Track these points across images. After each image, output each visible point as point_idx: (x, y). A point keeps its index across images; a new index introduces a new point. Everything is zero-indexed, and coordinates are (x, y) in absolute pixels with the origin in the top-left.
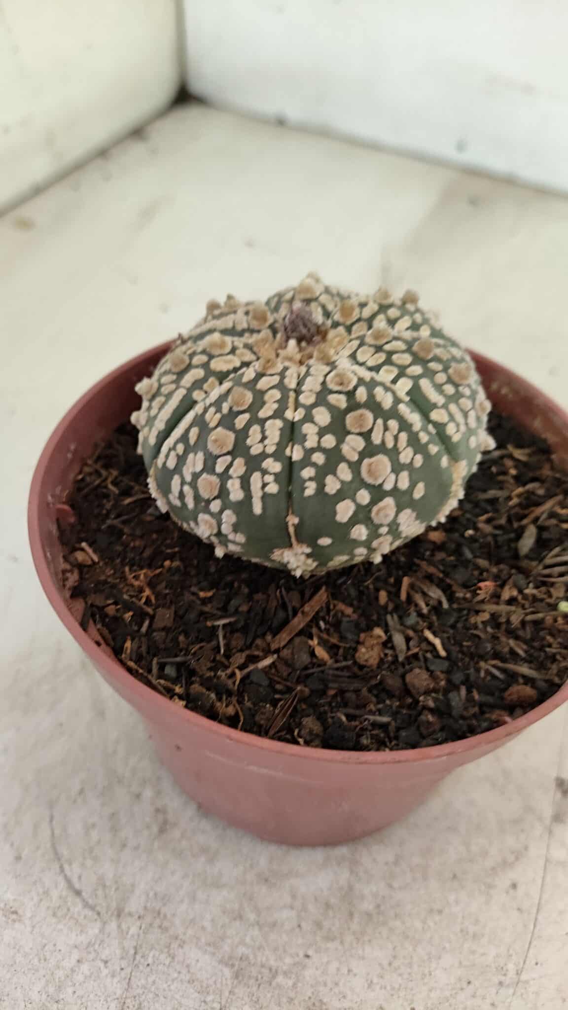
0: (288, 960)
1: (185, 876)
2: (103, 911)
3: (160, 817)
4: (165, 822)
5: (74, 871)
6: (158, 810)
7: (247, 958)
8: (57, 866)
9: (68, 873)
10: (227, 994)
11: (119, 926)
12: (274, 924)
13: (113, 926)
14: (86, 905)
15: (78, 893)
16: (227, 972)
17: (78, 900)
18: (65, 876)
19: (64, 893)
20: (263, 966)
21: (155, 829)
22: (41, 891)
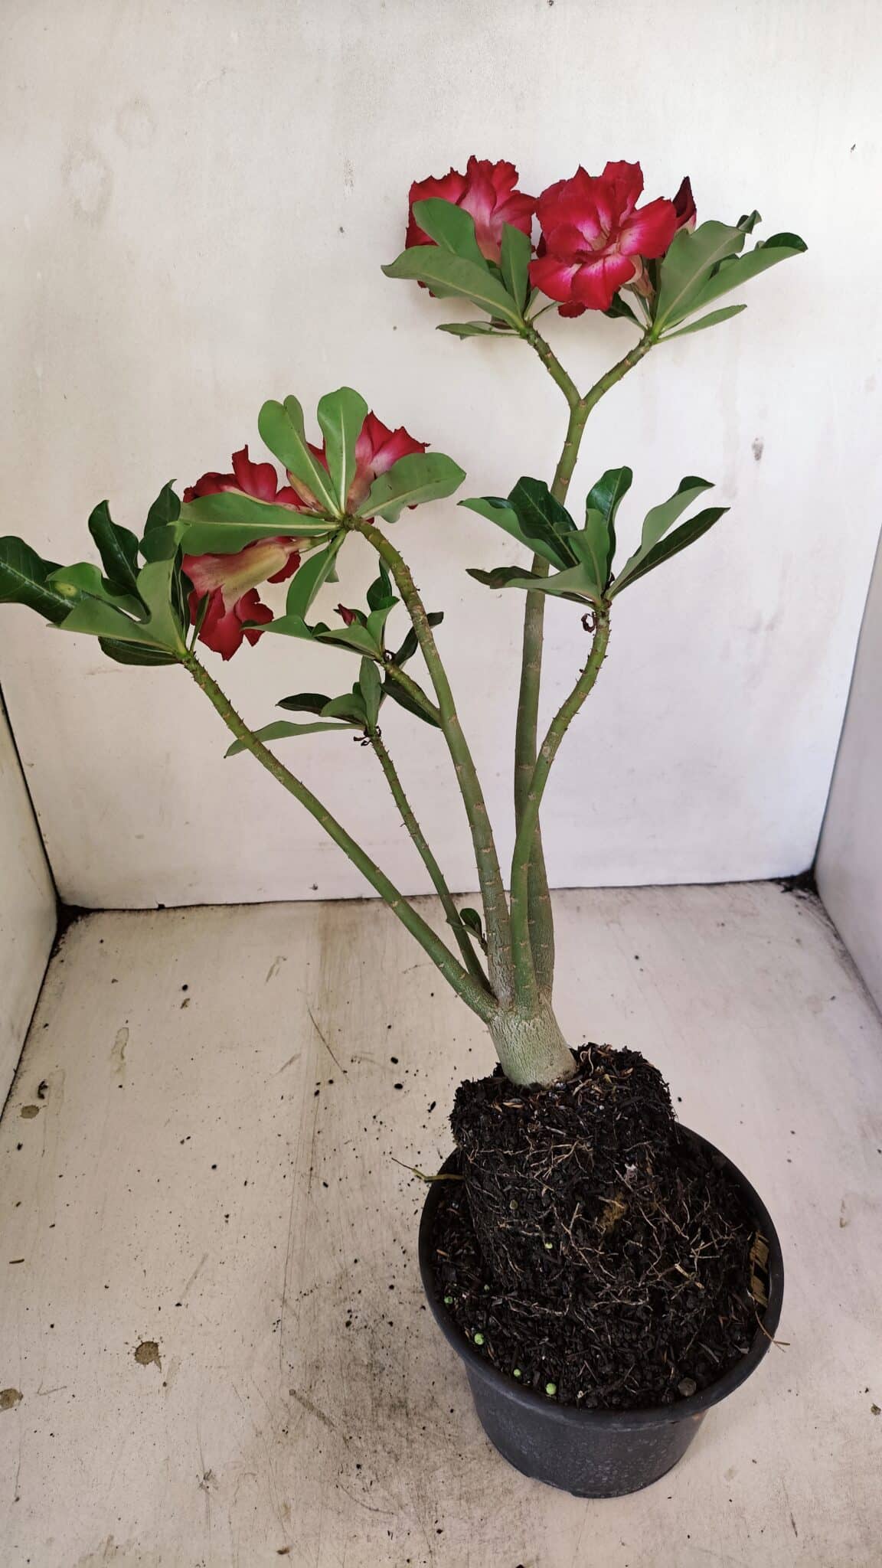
0: (485, 1482)
1: (420, 1473)
2: (394, 1511)
3: (392, 1455)
4: (396, 1455)
5: (369, 1502)
6: (389, 1453)
7: (468, 1491)
8: (360, 1506)
9: (368, 1505)
10: (467, 1511)
11: (405, 1513)
12: (471, 1470)
13: (402, 1513)
14: (384, 1512)
15: (377, 1510)
16: (463, 1502)
17: (379, 1513)
18: (367, 1507)
19: (371, 1514)
20: (476, 1490)
21: (393, 1461)
22: (359, 1520)
